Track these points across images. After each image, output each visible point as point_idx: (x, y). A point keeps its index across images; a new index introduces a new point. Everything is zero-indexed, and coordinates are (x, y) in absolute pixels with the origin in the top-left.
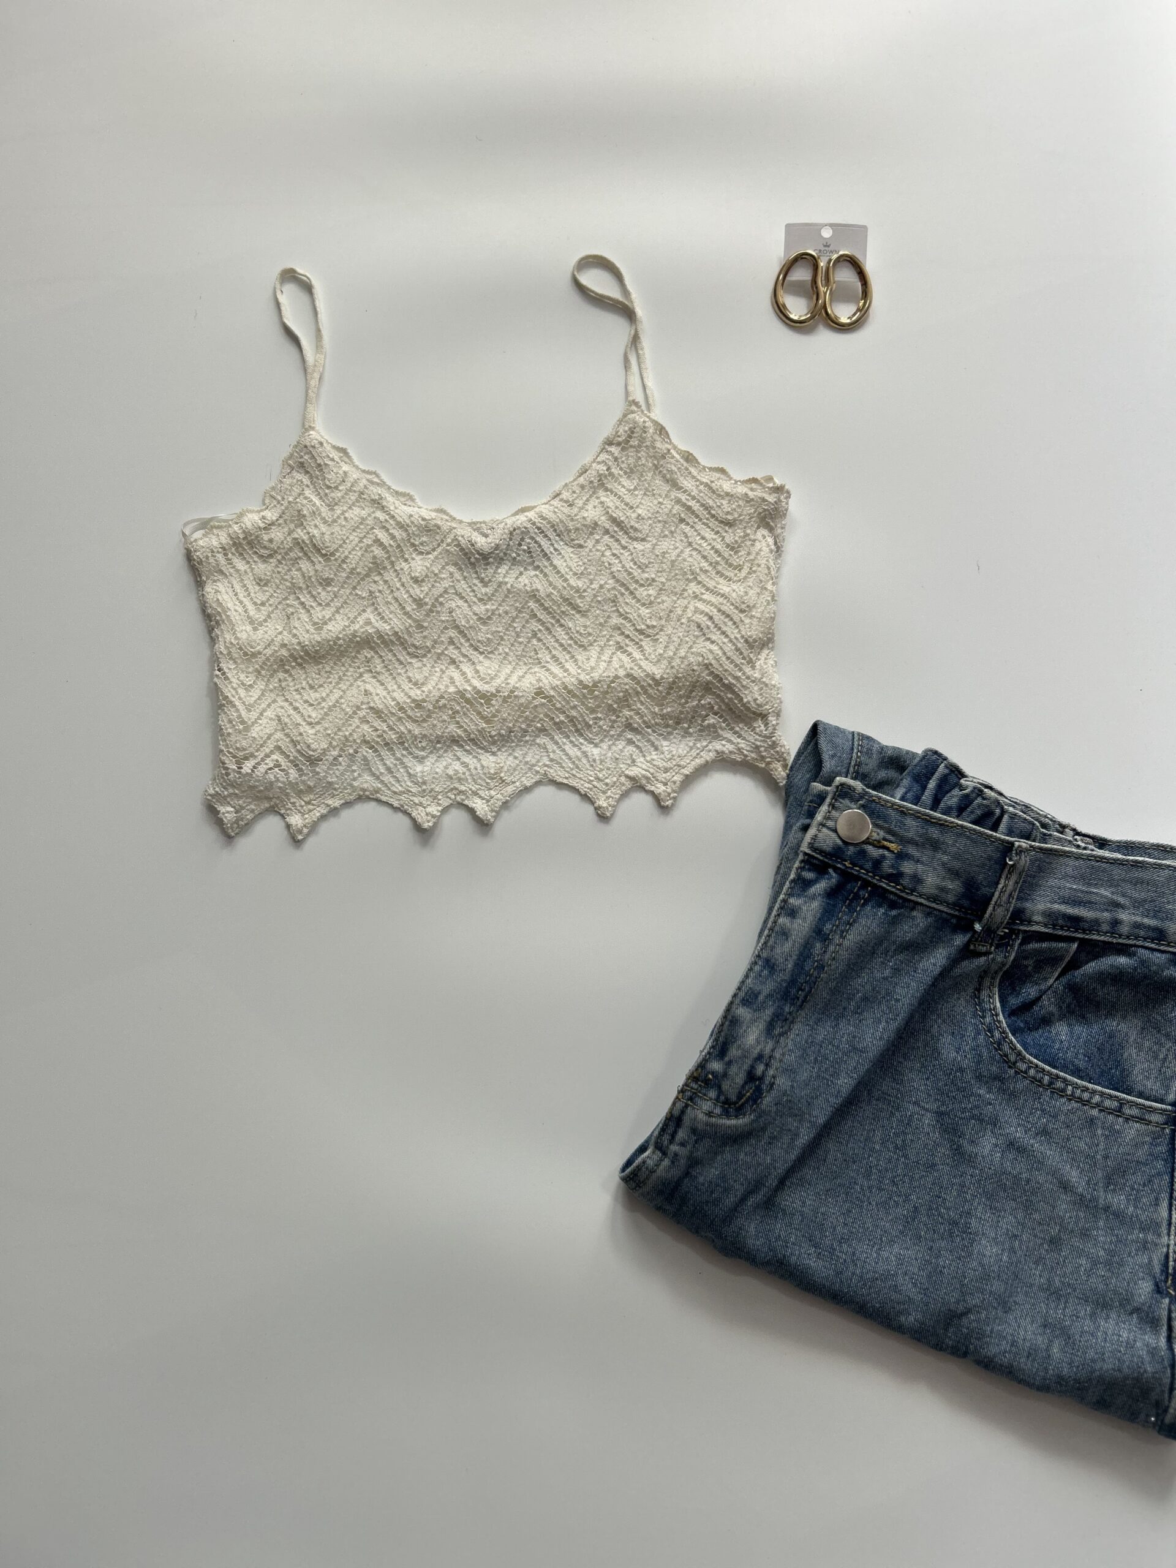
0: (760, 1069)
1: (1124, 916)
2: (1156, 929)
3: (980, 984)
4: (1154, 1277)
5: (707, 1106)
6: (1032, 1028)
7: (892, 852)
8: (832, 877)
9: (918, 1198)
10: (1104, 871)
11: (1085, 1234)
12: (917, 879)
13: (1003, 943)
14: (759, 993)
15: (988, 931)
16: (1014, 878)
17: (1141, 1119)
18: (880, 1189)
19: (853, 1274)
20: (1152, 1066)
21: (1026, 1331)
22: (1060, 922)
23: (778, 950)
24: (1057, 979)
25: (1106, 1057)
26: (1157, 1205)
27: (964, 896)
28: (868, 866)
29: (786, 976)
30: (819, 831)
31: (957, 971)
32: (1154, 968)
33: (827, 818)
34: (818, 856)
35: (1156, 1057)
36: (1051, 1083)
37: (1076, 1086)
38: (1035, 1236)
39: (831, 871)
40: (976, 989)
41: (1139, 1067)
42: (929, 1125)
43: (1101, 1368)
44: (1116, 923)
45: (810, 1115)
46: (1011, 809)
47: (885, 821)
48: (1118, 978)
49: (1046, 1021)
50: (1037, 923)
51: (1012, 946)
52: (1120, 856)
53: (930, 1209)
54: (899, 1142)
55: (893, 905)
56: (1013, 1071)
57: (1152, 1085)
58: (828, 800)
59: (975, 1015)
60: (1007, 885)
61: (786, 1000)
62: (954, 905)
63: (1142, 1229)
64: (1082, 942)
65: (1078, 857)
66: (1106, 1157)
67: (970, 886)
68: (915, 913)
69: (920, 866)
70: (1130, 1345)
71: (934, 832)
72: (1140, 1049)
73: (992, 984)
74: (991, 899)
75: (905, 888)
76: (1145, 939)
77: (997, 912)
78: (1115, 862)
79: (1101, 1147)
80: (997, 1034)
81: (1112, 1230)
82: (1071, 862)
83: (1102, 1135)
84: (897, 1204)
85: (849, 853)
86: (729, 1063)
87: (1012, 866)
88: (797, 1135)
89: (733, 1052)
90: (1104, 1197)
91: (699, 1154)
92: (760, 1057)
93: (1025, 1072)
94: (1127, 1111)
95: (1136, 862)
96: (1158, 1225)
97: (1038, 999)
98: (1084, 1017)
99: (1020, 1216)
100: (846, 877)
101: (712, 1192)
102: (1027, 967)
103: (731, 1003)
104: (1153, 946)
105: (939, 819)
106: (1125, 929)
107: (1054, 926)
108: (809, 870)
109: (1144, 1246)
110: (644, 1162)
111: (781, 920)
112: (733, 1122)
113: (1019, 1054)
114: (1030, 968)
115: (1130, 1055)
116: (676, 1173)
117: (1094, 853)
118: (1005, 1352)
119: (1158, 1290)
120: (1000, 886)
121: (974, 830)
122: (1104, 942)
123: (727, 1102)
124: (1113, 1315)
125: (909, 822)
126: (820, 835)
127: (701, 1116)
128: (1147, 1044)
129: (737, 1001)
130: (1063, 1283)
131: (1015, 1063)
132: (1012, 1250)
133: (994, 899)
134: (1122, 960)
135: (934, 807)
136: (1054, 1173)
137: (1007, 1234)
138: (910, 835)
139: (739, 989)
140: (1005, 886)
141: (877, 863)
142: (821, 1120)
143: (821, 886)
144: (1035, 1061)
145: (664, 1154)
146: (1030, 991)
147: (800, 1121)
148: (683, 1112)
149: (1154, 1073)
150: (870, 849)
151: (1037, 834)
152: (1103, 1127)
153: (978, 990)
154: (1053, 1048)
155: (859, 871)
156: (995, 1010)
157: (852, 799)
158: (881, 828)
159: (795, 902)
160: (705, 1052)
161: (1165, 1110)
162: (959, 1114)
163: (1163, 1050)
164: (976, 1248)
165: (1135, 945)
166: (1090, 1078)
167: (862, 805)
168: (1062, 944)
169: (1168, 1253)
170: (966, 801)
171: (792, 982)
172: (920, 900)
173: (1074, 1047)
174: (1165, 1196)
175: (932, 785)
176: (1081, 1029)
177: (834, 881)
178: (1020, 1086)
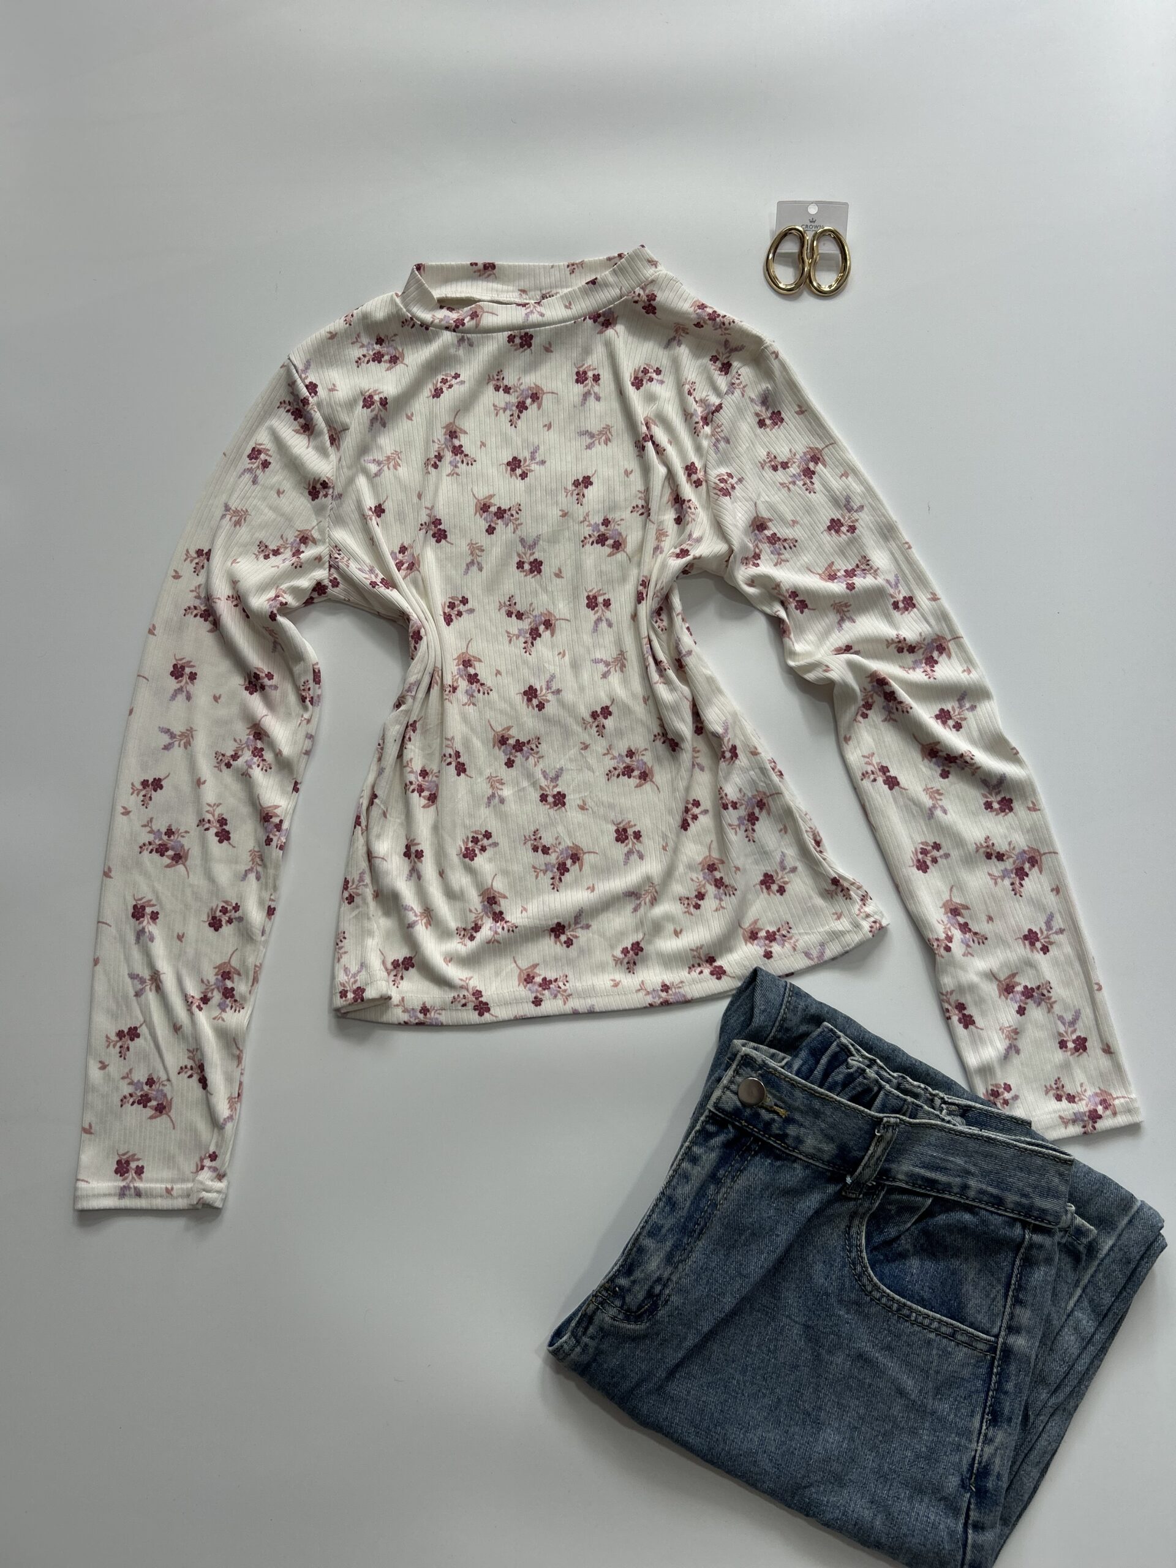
0: (657, 1289)
1: (972, 1183)
2: (996, 1197)
3: (851, 1221)
4: (962, 1474)
5: (613, 1311)
6: (889, 1260)
7: (781, 1117)
8: (730, 1132)
9: (782, 1392)
10: (960, 1143)
11: (913, 1432)
12: (799, 1140)
13: (871, 1192)
14: (662, 1227)
15: (857, 1184)
16: (882, 1145)
17: (969, 1345)
18: (752, 1383)
19: (723, 1449)
20: (984, 1303)
21: (855, 1504)
22: (919, 1182)
23: (679, 1191)
24: (915, 1223)
25: (947, 1289)
26: (972, 1416)
27: (837, 1156)
28: (760, 1126)
29: (684, 1213)
30: (724, 1092)
31: (830, 1211)
32: (993, 1227)
33: (731, 1082)
34: (720, 1114)
35: (987, 1296)
36: (898, 1310)
37: (919, 1313)
38: (873, 1429)
39: (730, 1127)
40: (847, 1226)
41: (973, 1300)
42: (797, 1334)
43: (910, 1542)
44: (965, 1187)
45: (697, 1324)
46: (888, 1087)
47: (779, 1092)
48: (963, 1230)
49: (903, 1256)
50: (901, 1181)
51: (878, 1196)
52: (975, 1130)
53: (791, 1400)
54: (772, 1347)
55: (778, 1158)
56: (869, 1298)
57: (982, 1319)
58: (734, 1066)
59: (844, 1249)
61: (684, 1233)
62: (828, 1162)
63: (958, 1434)
64: (936, 1199)
65: (942, 1129)
66: (937, 1372)
67: (843, 1150)
68: (795, 1165)
69: (802, 1130)
70: (935, 1526)
71: (817, 1105)
72: (976, 1286)
73: (861, 1223)
74: (861, 1162)
75: (788, 1146)
76: (987, 1204)
77: (866, 1171)
78: (972, 1136)
80: (859, 1268)
81: (935, 1431)
82: (936, 1133)
83: (937, 1354)
84: (764, 1395)
85: (746, 1114)
86: (634, 1282)
87: (881, 1136)
88: (685, 1338)
89: (638, 1274)
90: (931, 1404)
91: (604, 1347)
92: (659, 1280)
93: (879, 1300)
94: (959, 1337)
95: (989, 1138)
96: (971, 1432)
97: (898, 1238)
98: (934, 1255)
99: (862, 1411)
100: (741, 1133)
101: (613, 1377)
102: (890, 1211)
103: (640, 1233)
104: (993, 1209)
105: (822, 1094)
106: (972, 1194)
107: (913, 1186)
108: (713, 1124)
109: (958, 1448)
110: (562, 1346)
111: (684, 1165)
112: (632, 1326)
113: (875, 1285)
114: (893, 1212)
115: (967, 1291)
116: (585, 1359)
117: (955, 1127)
118: (838, 1519)
119: (963, 1485)
120: (870, 1152)
121: (849, 1106)
122: (954, 1201)
123: (628, 1310)
124: (926, 1500)
125: (798, 1093)
126: (724, 1097)
127: (607, 1319)
128: (982, 1283)
129: (645, 1233)
130: (891, 1469)
131: (871, 1292)
132: (852, 1439)
133: (864, 1162)
134: (967, 1217)
135: (821, 1086)
136: (893, 1381)
137: (849, 1426)
138: (797, 1104)
139: (646, 1222)
140: (875, 1151)
141: (768, 1124)
142: (706, 1329)
143: (718, 1140)
144: (888, 1291)
145: (578, 1342)
146: (892, 1231)
147: (688, 1328)
148: (594, 1312)
149: (985, 1308)
150: (763, 1112)
151: (908, 1108)
152: (938, 1349)
153: (849, 1227)
154: (904, 1279)
155: (752, 1129)
156: (860, 1245)
157: (753, 1069)
158: (774, 1096)
159: (696, 1150)
160: (616, 1268)
161: (989, 1341)
162: (821, 1328)
163: (994, 1291)
164: (822, 1435)
165: (978, 1207)
166: (933, 1307)
167: (761, 1075)
168: (920, 1199)
169: (975, 1456)
170: (850, 1079)
171: (689, 1217)
172: (799, 1156)
173: (922, 1280)
174: (979, 1410)
175: (824, 1060)
176: (930, 1265)
177: (731, 1135)
178: (873, 1310)
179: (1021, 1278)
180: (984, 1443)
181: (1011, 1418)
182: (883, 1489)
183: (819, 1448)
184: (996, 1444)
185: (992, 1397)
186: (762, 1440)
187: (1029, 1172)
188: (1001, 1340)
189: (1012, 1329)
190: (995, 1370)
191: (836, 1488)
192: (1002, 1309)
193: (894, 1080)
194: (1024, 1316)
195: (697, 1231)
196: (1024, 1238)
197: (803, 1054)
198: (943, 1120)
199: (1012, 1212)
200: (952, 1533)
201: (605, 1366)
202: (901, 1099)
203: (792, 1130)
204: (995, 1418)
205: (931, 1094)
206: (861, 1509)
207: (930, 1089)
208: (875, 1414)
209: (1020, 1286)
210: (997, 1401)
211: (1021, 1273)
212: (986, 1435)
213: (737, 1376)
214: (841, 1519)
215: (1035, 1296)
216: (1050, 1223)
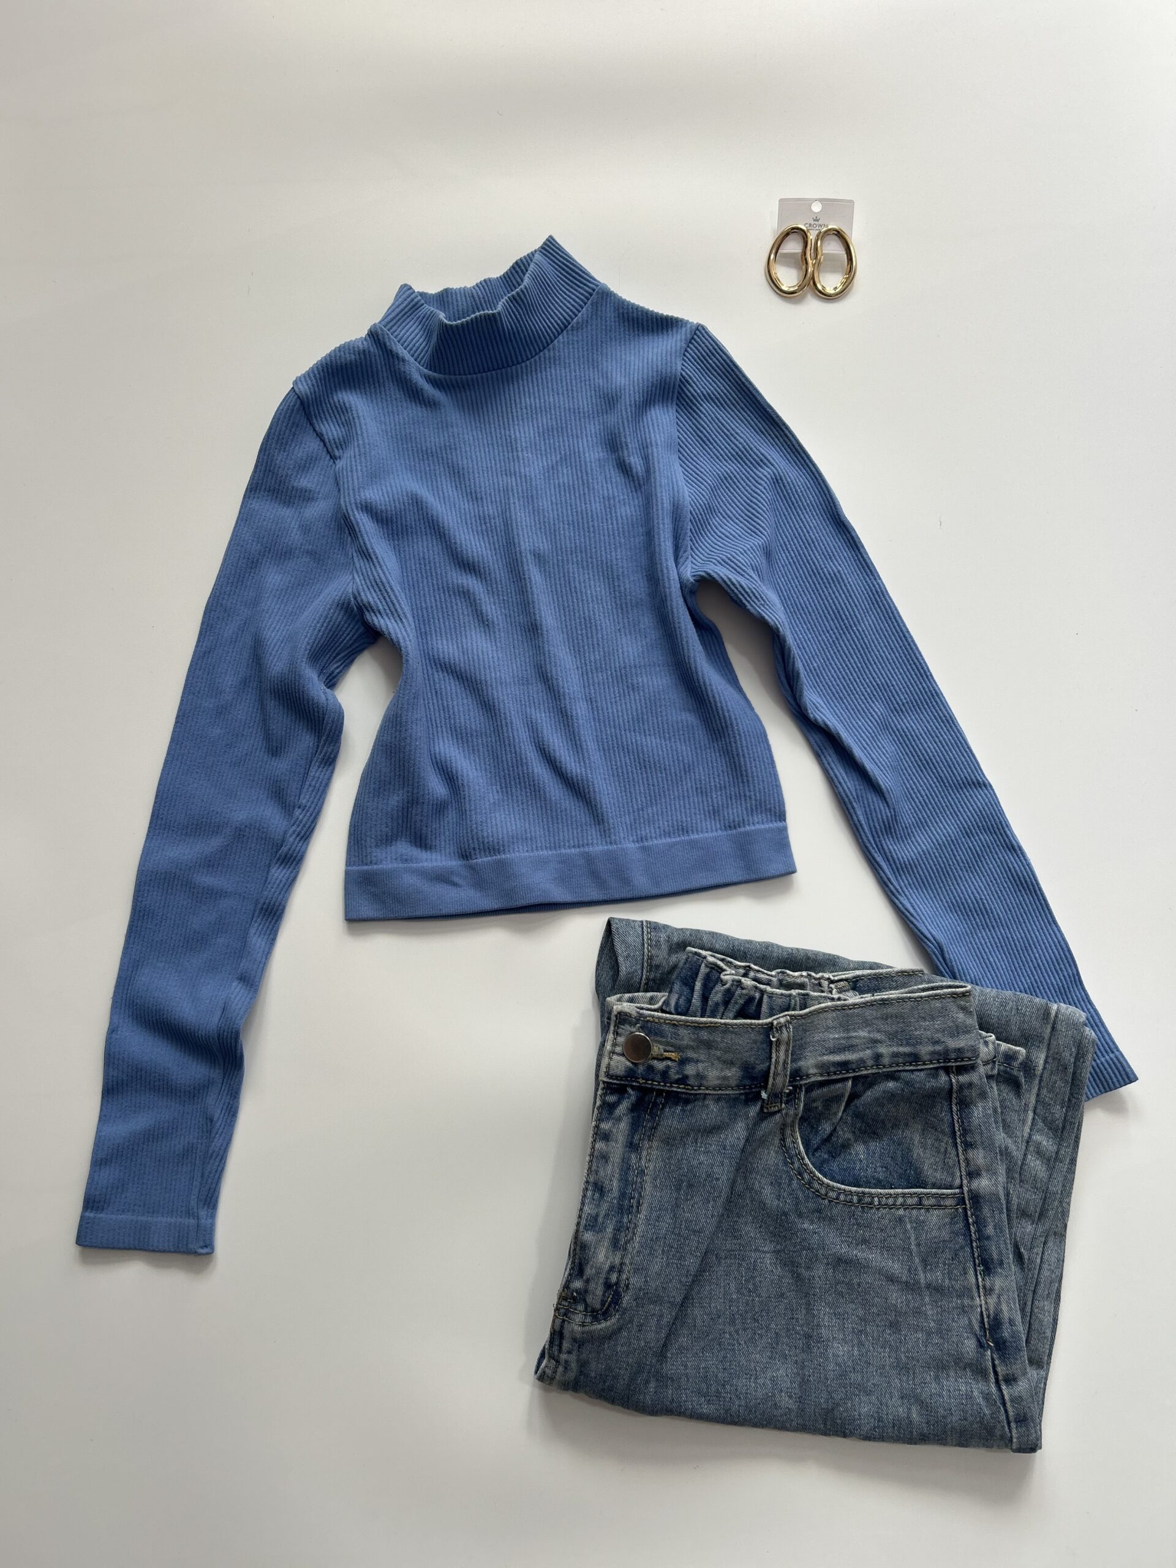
0: (614, 1278)
1: (882, 1050)
2: (910, 1055)
3: (782, 1134)
4: (976, 1335)
5: (579, 1318)
6: (833, 1155)
7: (675, 1061)
8: (631, 1095)
9: (776, 1325)
10: (858, 1015)
11: (918, 1312)
12: (700, 1076)
13: (792, 1097)
14: (597, 1215)
15: (775, 1095)
16: (783, 1048)
17: (939, 1206)
18: (745, 1330)
19: (739, 1406)
20: (937, 1160)
21: (887, 1406)
22: (832, 1069)
23: (602, 1174)
24: (844, 1111)
25: (899, 1161)
26: (965, 1273)
27: (743, 1077)
28: (658, 1077)
29: (615, 1193)
30: (610, 1058)
31: (760, 1133)
32: (917, 1085)
33: (614, 1045)
34: (615, 1081)
35: (938, 1152)
36: (859, 1201)
37: (880, 1196)
38: (877, 1326)
39: (629, 1090)
40: (780, 1140)
41: (927, 1161)
42: (770, 1263)
43: (952, 1421)
44: (878, 1057)
45: (668, 1296)
46: (769, 989)
47: (662, 1037)
48: (892, 1097)
49: (846, 1146)
50: (814, 1075)
51: (799, 1099)
52: (868, 997)
53: (788, 1330)
54: (751, 1286)
55: (687, 1102)
56: (826, 1201)
57: (941, 1176)
58: (612, 1028)
59: (785, 1163)
60: (780, 1055)
61: (622, 1213)
62: (738, 1086)
63: (959, 1297)
64: (855, 1079)
65: (835, 1009)
66: (918, 1245)
67: (747, 1069)
68: (707, 1102)
69: (700, 1066)
70: (969, 1397)
71: (705, 1035)
72: (924, 1147)
73: (793, 1131)
74: (769, 1073)
75: (693, 1087)
76: (904, 1064)
77: (779, 1081)
78: (865, 1005)
79: (913, 1238)
80: (806, 1176)
81: (936, 1302)
82: (830, 1015)
83: (911, 1228)
84: (761, 1336)
85: (639, 1071)
86: (588, 1281)
87: (778, 1040)
88: (661, 1316)
89: (589, 1271)
90: (923, 1278)
91: (585, 1356)
92: (612, 1268)
93: (837, 1198)
94: (926, 1202)
95: (882, 1000)
96: (970, 1290)
97: (835, 1130)
98: (874, 1133)
99: (861, 1312)
100: (641, 1090)
101: (605, 1382)
102: (817, 1108)
103: (577, 1231)
104: (912, 1068)
105: (707, 1023)
106: (886, 1060)
107: (829, 1075)
108: (611, 1093)
109: (963, 1310)
110: (544, 1372)
111: (597, 1146)
112: (603, 1325)
113: (828, 1185)
114: (820, 1108)
115: (918, 1154)
116: (570, 1373)
117: (846, 1002)
118: (875, 1427)
119: (981, 1345)
120: (773, 1060)
121: (736, 1024)
122: (873, 1074)
123: (594, 1311)
124: (952, 1374)
125: (683, 1032)
126: (612, 1063)
127: (577, 1327)
128: (929, 1142)
129: (581, 1228)
130: (908, 1358)
131: (826, 1195)
132: (861, 1344)
133: (772, 1072)
134: (891, 1085)
135: (702, 1016)
136: (880, 1272)
137: (854, 1332)
138: (685, 1042)
139: (580, 1217)
140: (778, 1059)
141: (665, 1074)
142: (679, 1299)
143: (623, 1108)
144: (843, 1186)
145: (557, 1362)
146: (826, 1128)
147: (661, 1305)
148: (562, 1327)
149: (940, 1164)
150: (655, 1063)
151: (796, 1001)
152: (911, 1222)
153: (783, 1139)
154: (854, 1169)
155: (652, 1084)
156: (800, 1153)
157: (631, 1024)
158: (660, 1043)
159: (605, 1126)
160: (567, 1273)
161: (955, 1194)
162: (792, 1248)
163: (943, 1144)
164: (830, 1352)
165: (898, 1071)
166: (891, 1185)
167: (641, 1027)
168: (840, 1085)
169: (982, 1312)
170: (729, 995)
171: (623, 1195)
172: (707, 1092)
173: (872, 1163)
174: (970, 1265)
175: (698, 985)
176: (874, 1145)
177: (633, 1098)
178: (835, 1211)
179: (963, 1122)
180: (985, 1295)
181: (1002, 1260)
182: (908, 1380)
183: (831, 1366)
184: (997, 1292)
185: (977, 1247)
186: (773, 1380)
187: (933, 1018)
188: (965, 1189)
189: (973, 1174)
190: (971, 1220)
191: (864, 1399)
192: (956, 1159)
193: (773, 979)
194: (979, 1157)
195: (635, 1205)
196: (951, 1084)
197: (677, 987)
198: (833, 999)
199: (932, 1063)
200: (987, 1397)
201: (593, 1374)
202: (786, 996)
203: (690, 1070)
204: (987, 1266)
205: (815, 979)
206: (896, 1408)
207: (813, 974)
208: (875, 1310)
209: (964, 1130)
210: (983, 1249)
211: (961, 1117)
212: (984, 1287)
213: (727, 1329)
214: (879, 1427)
215: (981, 1134)
216: (970, 1059)
